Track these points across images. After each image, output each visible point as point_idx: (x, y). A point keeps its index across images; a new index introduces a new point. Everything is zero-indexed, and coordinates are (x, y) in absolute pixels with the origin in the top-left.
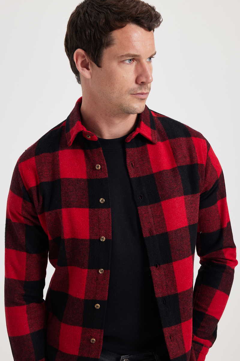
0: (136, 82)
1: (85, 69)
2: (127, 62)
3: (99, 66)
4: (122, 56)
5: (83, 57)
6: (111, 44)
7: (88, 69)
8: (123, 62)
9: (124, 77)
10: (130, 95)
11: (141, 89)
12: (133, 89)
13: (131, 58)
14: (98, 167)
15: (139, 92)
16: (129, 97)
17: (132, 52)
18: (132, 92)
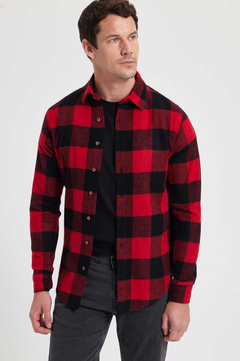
0: (121, 54)
1: (90, 52)
2: (112, 41)
3: (97, 48)
4: (107, 37)
5: (88, 44)
6: (100, 31)
7: (92, 52)
8: (109, 41)
9: (112, 52)
10: (119, 64)
11: (125, 58)
12: (120, 60)
13: (115, 38)
14: (99, 120)
15: (124, 61)
16: (118, 66)
17: (113, 33)
18: (120, 62)
